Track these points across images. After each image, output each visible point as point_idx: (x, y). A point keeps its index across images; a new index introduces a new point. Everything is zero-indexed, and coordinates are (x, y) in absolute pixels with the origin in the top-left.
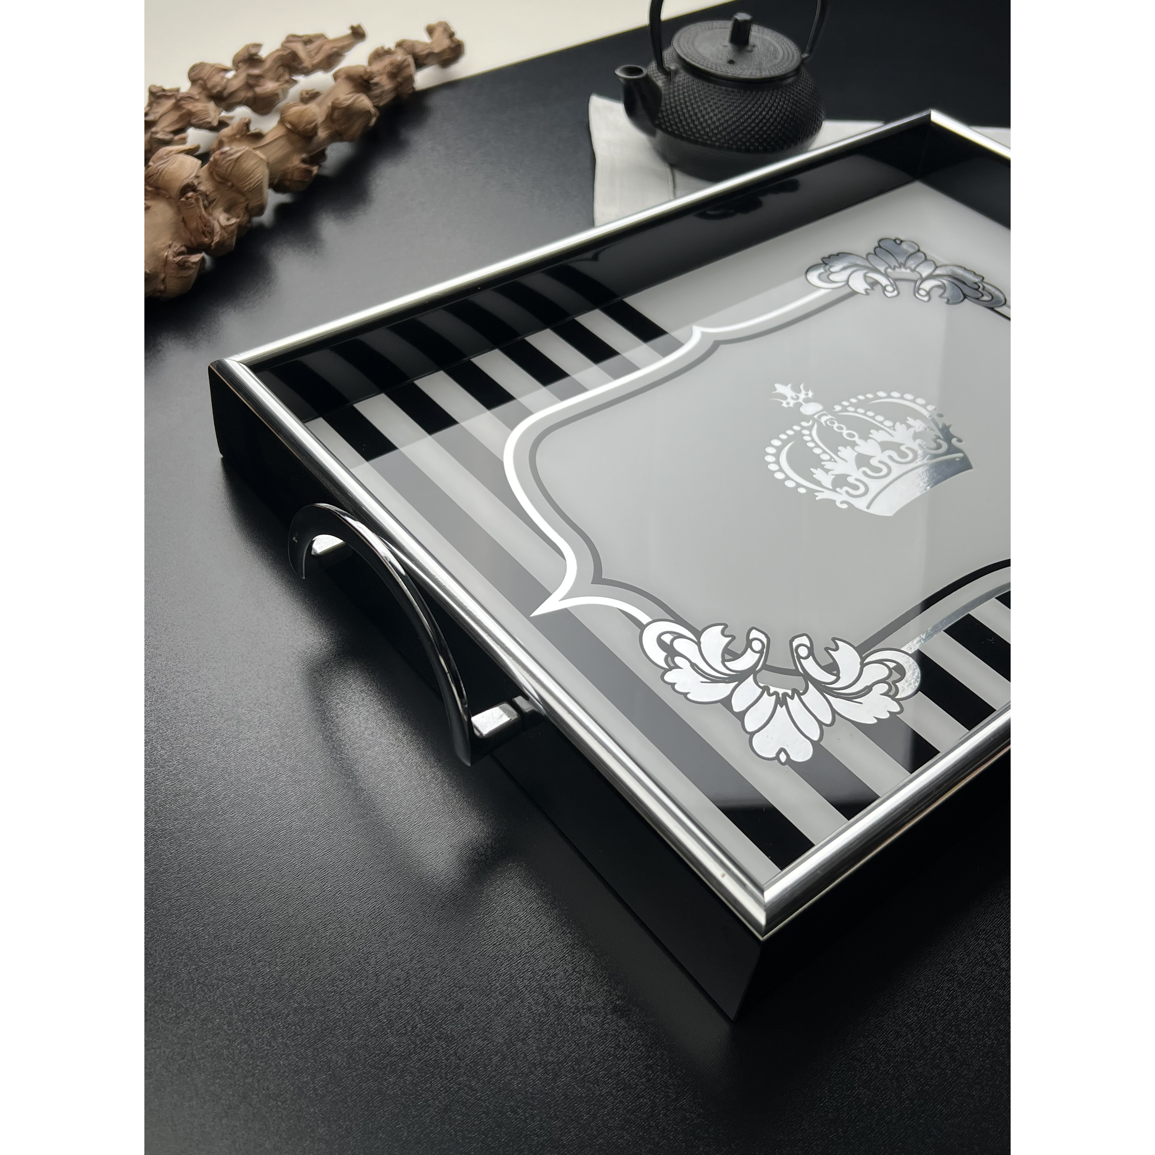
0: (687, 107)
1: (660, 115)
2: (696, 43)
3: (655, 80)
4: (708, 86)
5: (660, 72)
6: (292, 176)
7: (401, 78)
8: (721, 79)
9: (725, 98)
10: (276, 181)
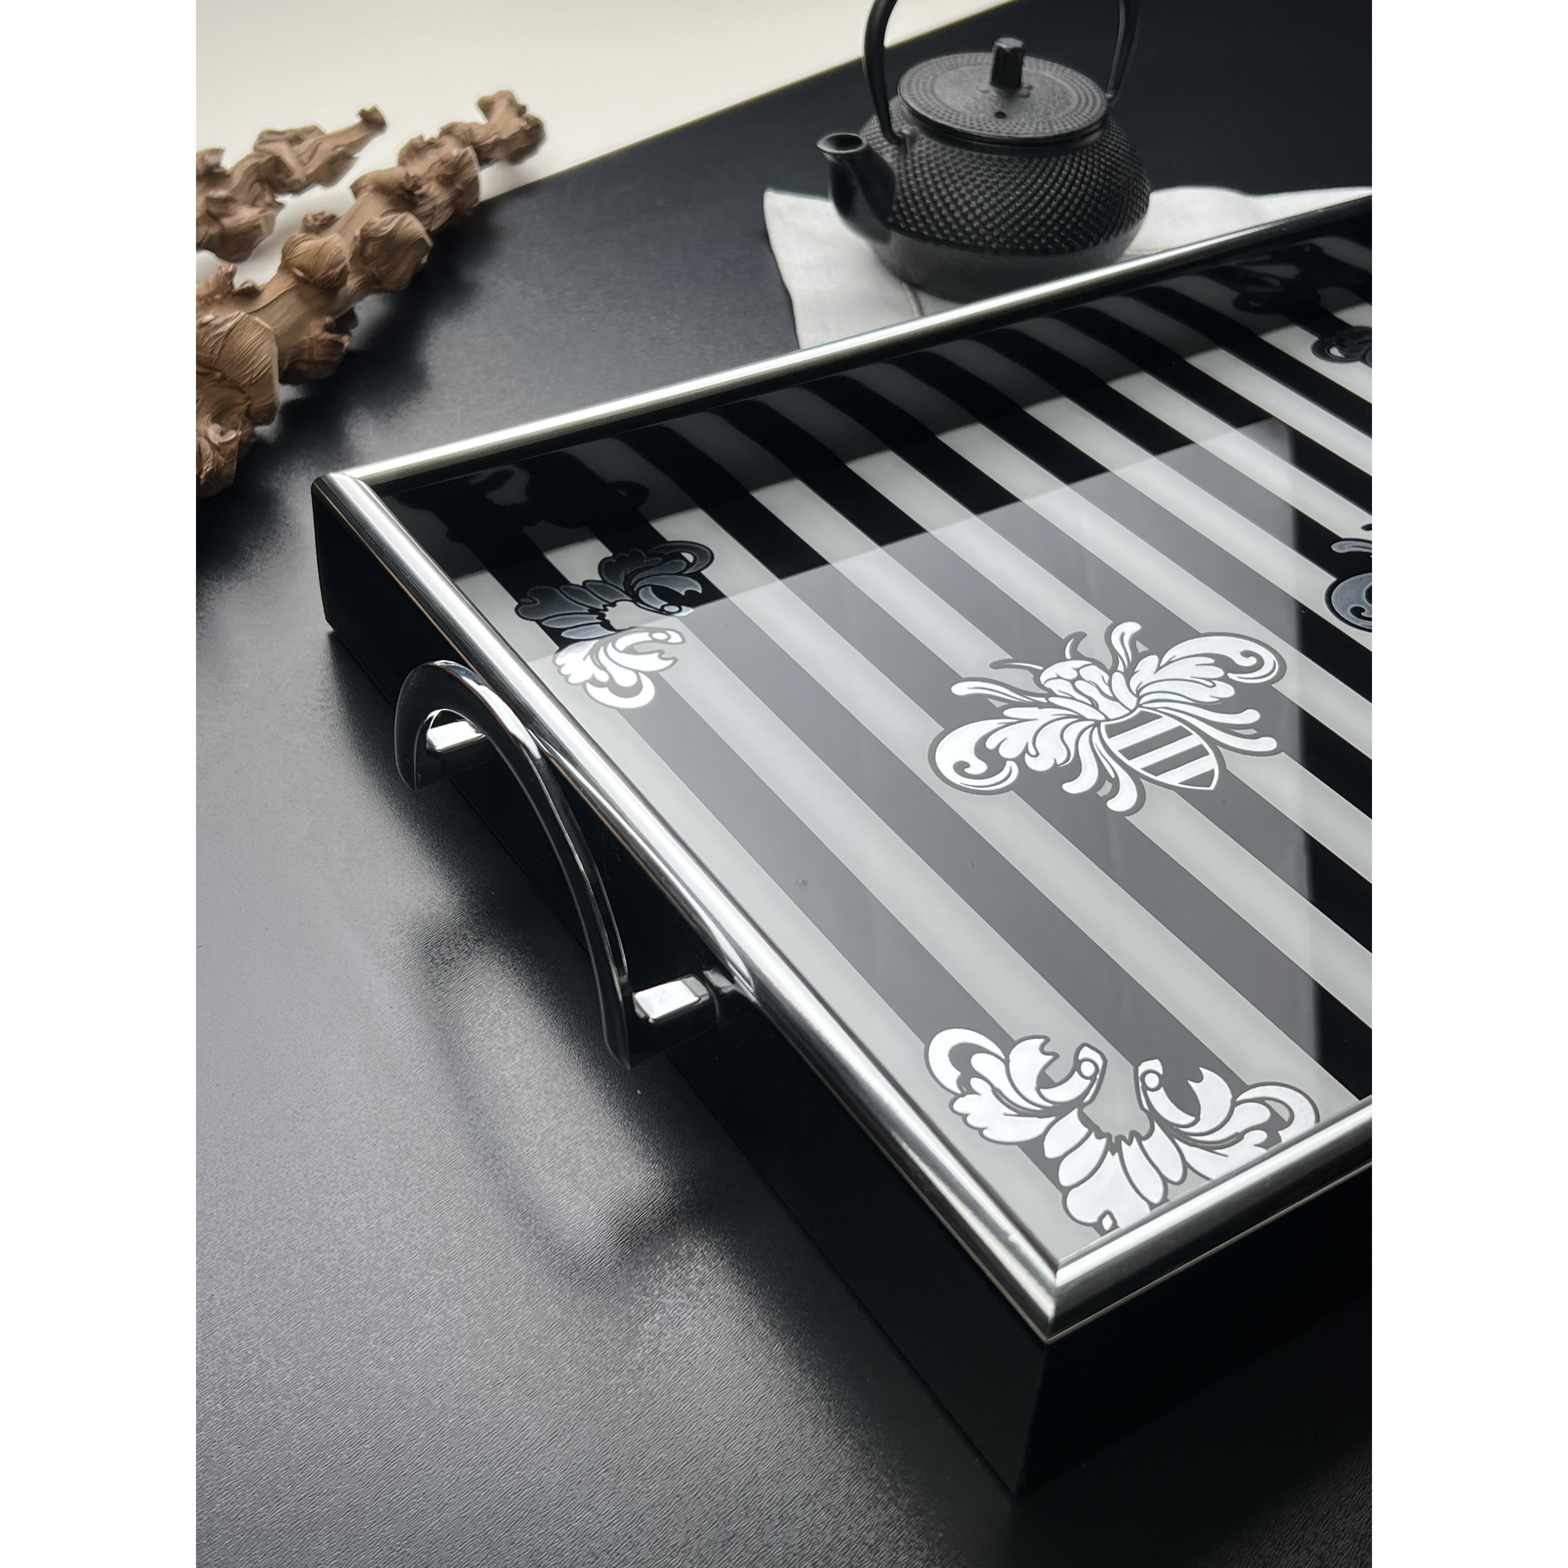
0: (938, 190)
1: (895, 208)
2: (938, 91)
3: (879, 153)
4: (962, 154)
5: (888, 140)
6: (311, 354)
7: (461, 183)
8: (986, 142)
9: (989, 170)
10: (286, 365)
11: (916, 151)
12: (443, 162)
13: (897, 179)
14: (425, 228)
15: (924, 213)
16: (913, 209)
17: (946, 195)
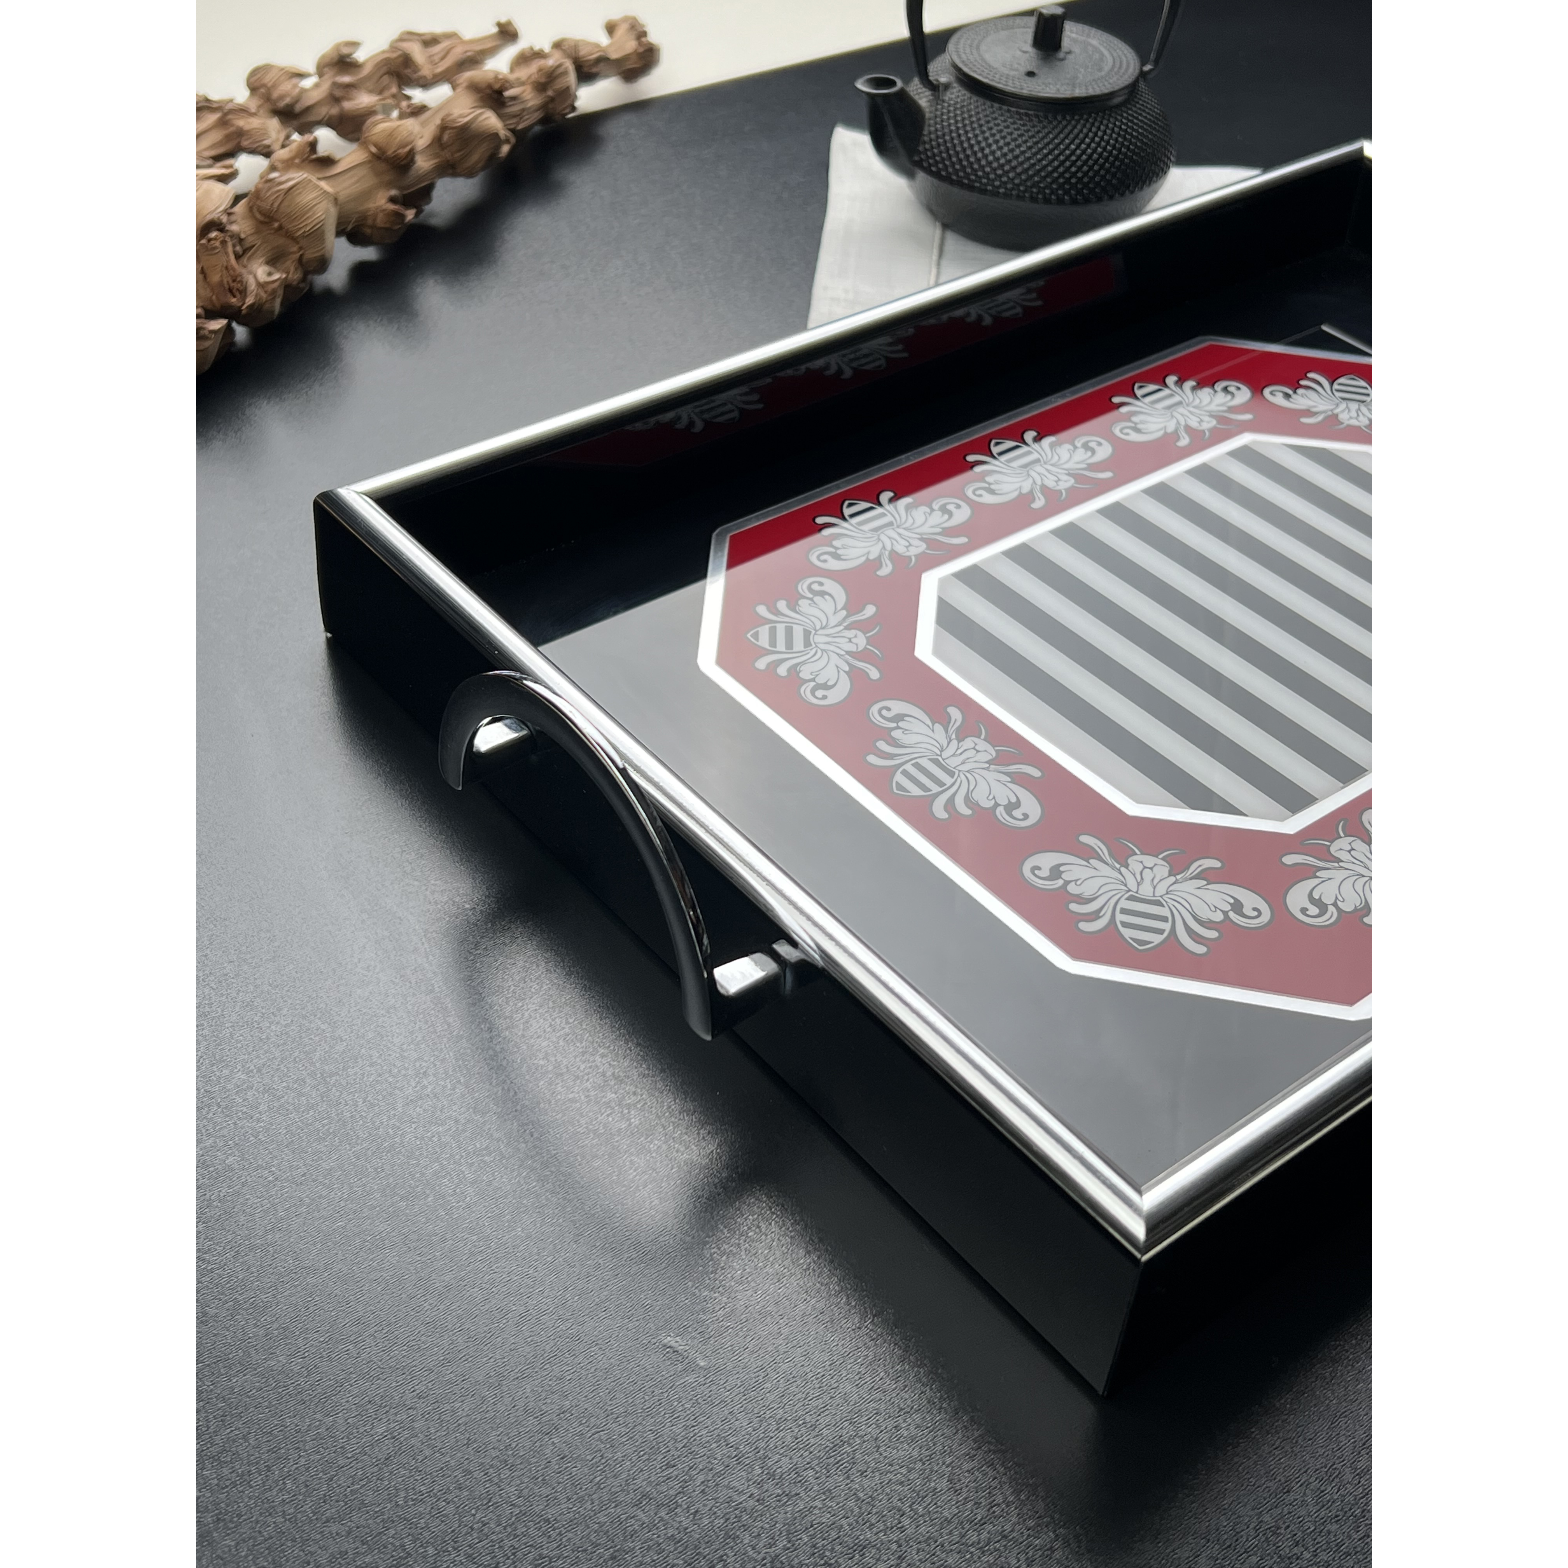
0: (959, 136)
1: (921, 148)
2: (983, 47)
3: (916, 97)
4: (992, 107)
5: (925, 86)
6: (375, 220)
7: (553, 90)
8: (1013, 97)
9: (1014, 123)
10: (350, 227)
11: (946, 98)
12: (540, 70)
13: (927, 122)
14: (505, 126)
15: (944, 155)
16: (936, 151)
17: (973, 142)
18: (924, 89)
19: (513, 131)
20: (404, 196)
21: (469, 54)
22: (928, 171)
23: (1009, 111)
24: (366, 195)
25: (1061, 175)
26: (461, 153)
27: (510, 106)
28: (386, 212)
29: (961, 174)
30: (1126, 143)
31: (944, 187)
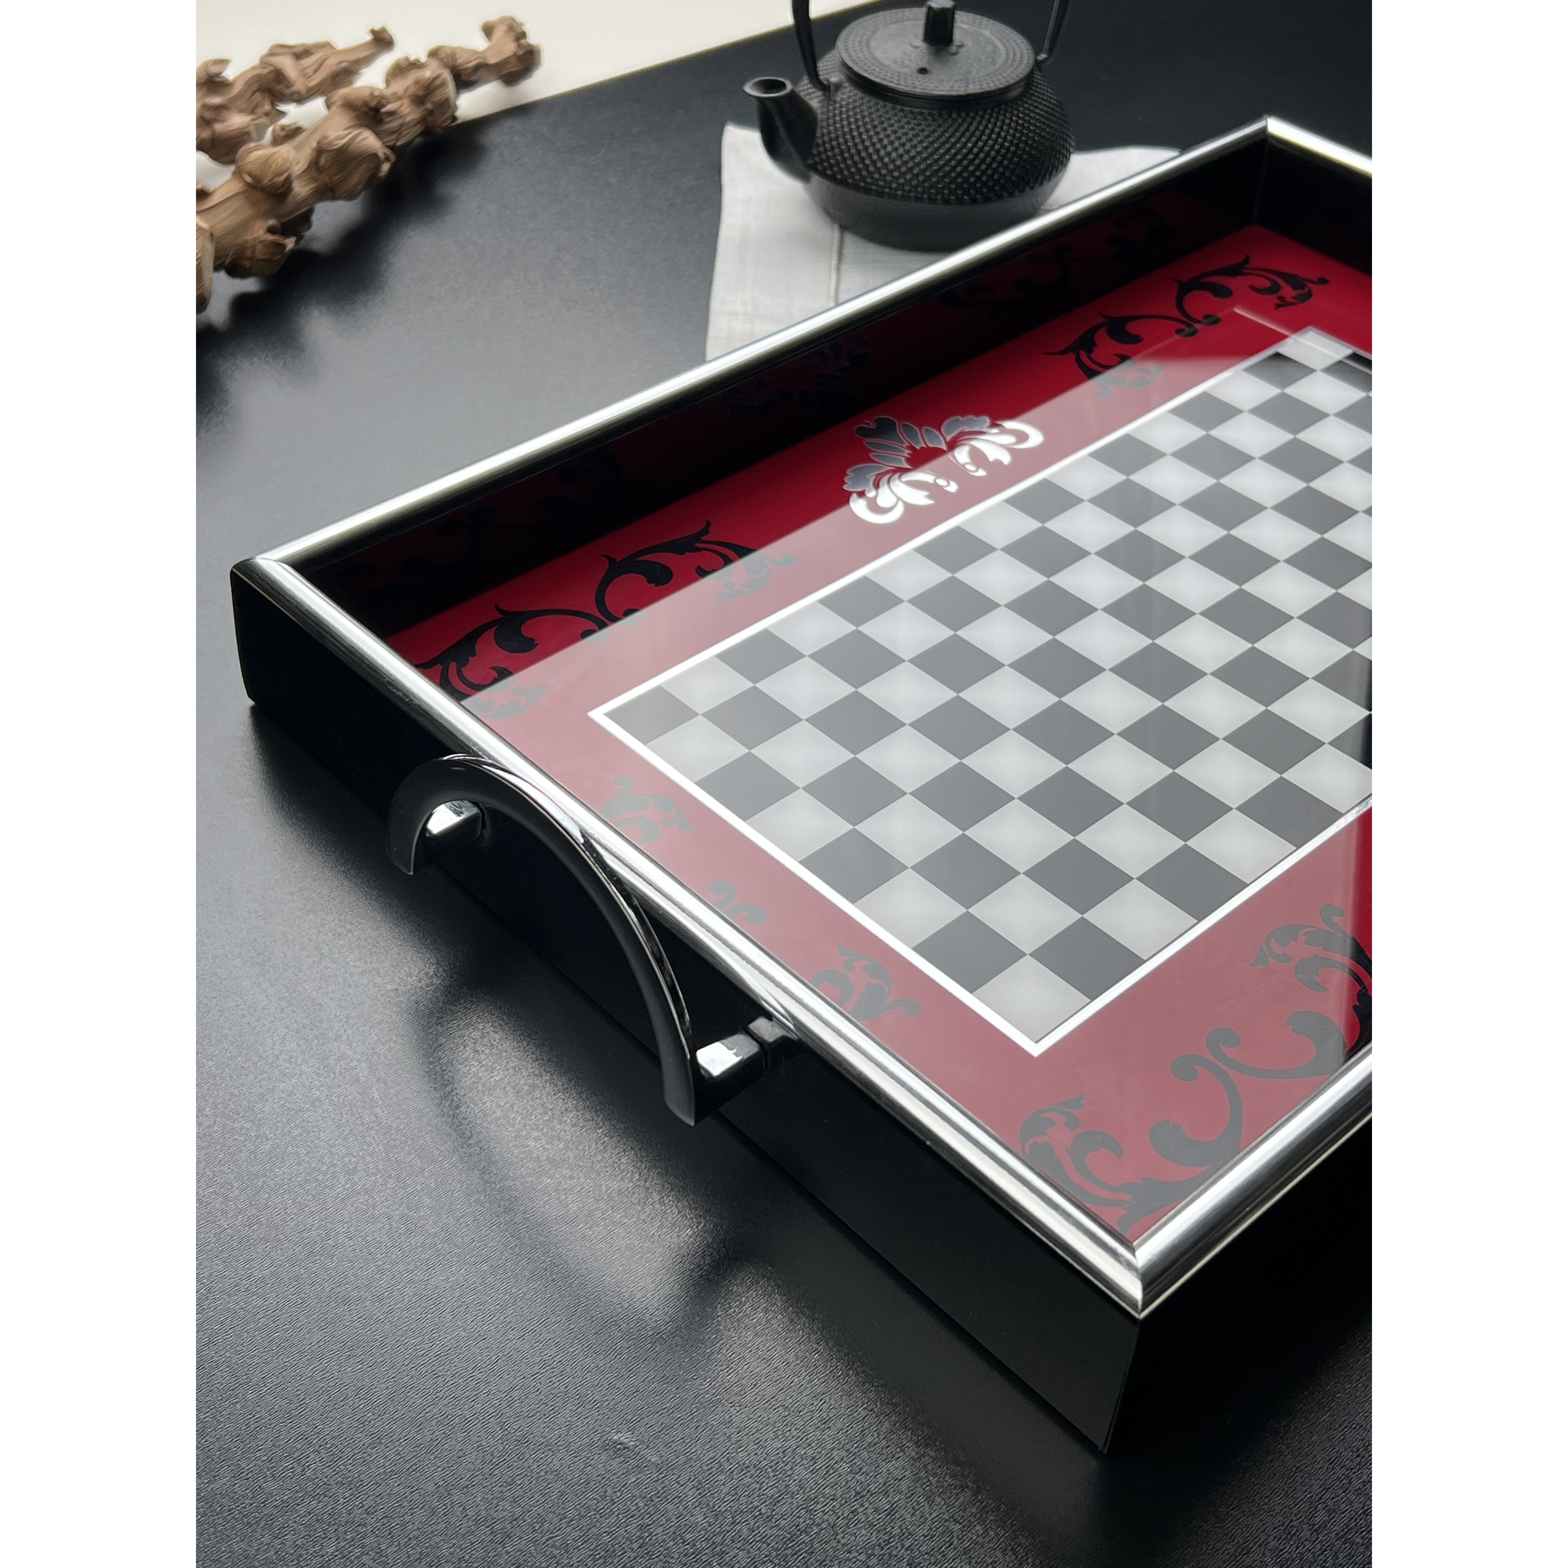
0: (853, 138)
1: (814, 151)
2: (873, 43)
3: (807, 98)
4: (885, 107)
5: (815, 87)
6: (253, 252)
7: (432, 103)
8: (905, 96)
9: (909, 123)
10: (228, 261)
11: (838, 99)
12: (417, 83)
13: (819, 125)
14: (383, 143)
15: (839, 158)
16: (830, 154)
17: (867, 144)
18: (814, 90)
19: (392, 148)
20: (282, 224)
21: (343, 65)
22: (823, 174)
23: (902, 110)
24: (244, 226)
25: (960, 175)
26: (340, 176)
27: (387, 122)
28: (265, 243)
29: (857, 177)
30: (1023, 138)
31: (840, 190)
